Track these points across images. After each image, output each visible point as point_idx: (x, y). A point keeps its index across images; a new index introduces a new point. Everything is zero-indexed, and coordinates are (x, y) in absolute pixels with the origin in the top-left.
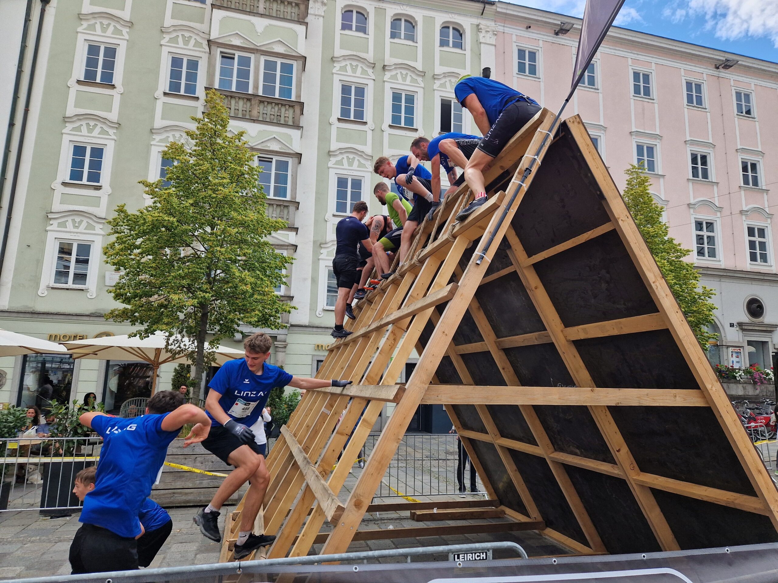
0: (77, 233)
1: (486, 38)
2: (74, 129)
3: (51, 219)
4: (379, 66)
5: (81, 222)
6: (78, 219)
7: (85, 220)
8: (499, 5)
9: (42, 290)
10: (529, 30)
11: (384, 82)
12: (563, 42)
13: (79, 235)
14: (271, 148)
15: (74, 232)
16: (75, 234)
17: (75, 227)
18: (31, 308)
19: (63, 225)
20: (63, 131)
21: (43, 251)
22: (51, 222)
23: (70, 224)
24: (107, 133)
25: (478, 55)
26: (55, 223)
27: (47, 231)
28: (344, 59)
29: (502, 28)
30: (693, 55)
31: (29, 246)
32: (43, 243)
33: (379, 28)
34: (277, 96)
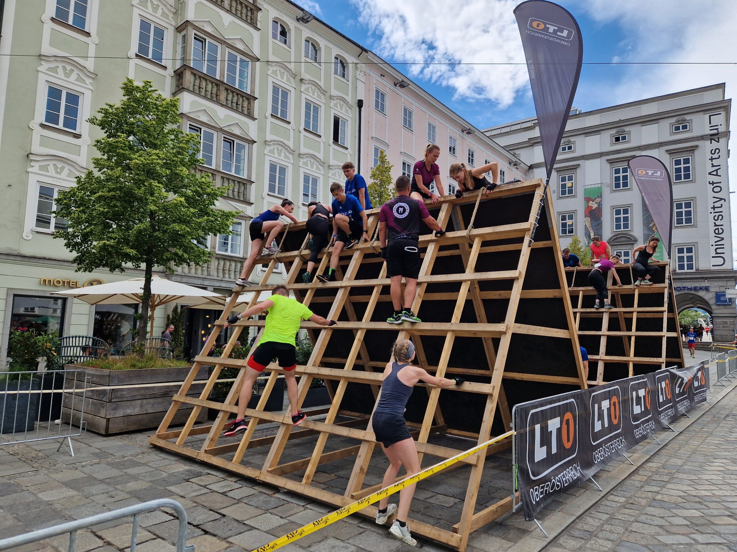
0: (60, 179)
1: (361, 76)
2: (49, 69)
3: (31, 160)
4: (298, 78)
5: (63, 168)
6: (59, 165)
7: (67, 167)
8: (369, 52)
9: (27, 233)
10: (382, 77)
11: (301, 92)
12: (398, 92)
13: (61, 181)
14: (235, 132)
15: (56, 178)
16: (58, 180)
17: (57, 172)
18: (15, 250)
19: (44, 168)
20: (39, 69)
21: (25, 193)
22: (32, 164)
23: (51, 168)
24: (84, 82)
25: (355, 88)
26: (36, 165)
27: (28, 173)
28: (276, 65)
29: (368, 71)
30: (454, 120)
31: (9, 186)
32: (25, 184)
33: (298, 46)
34: (237, 87)
